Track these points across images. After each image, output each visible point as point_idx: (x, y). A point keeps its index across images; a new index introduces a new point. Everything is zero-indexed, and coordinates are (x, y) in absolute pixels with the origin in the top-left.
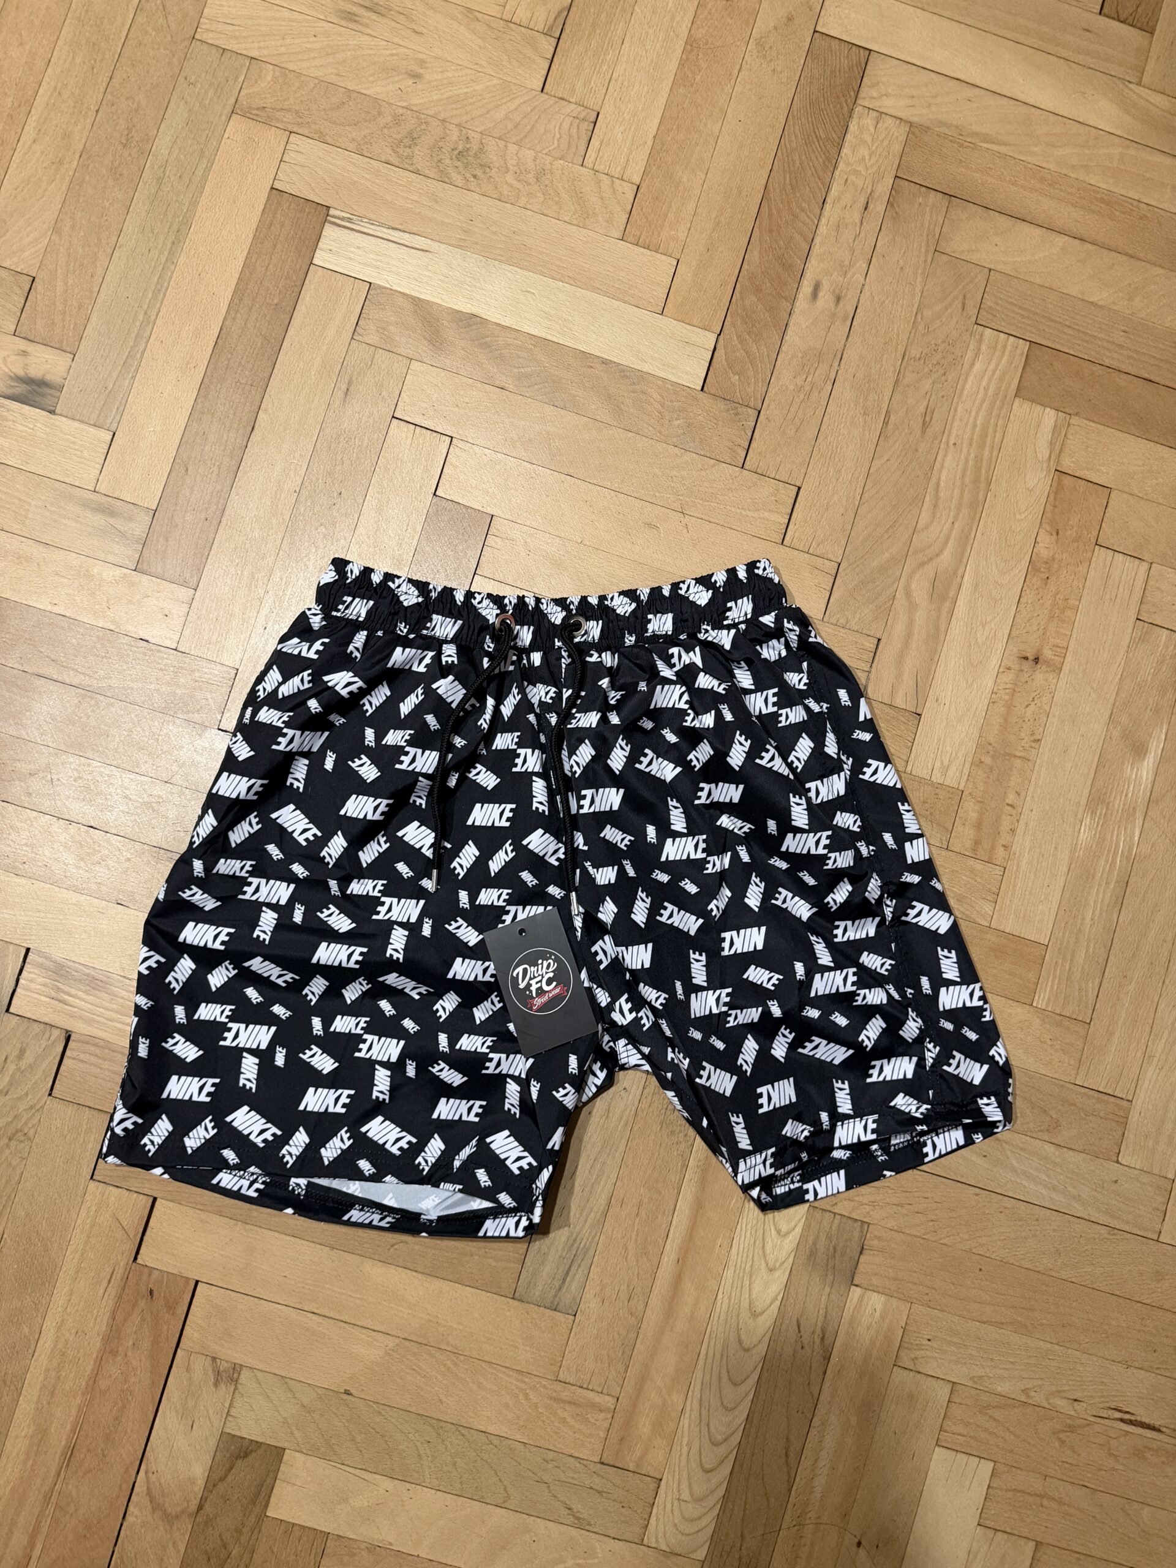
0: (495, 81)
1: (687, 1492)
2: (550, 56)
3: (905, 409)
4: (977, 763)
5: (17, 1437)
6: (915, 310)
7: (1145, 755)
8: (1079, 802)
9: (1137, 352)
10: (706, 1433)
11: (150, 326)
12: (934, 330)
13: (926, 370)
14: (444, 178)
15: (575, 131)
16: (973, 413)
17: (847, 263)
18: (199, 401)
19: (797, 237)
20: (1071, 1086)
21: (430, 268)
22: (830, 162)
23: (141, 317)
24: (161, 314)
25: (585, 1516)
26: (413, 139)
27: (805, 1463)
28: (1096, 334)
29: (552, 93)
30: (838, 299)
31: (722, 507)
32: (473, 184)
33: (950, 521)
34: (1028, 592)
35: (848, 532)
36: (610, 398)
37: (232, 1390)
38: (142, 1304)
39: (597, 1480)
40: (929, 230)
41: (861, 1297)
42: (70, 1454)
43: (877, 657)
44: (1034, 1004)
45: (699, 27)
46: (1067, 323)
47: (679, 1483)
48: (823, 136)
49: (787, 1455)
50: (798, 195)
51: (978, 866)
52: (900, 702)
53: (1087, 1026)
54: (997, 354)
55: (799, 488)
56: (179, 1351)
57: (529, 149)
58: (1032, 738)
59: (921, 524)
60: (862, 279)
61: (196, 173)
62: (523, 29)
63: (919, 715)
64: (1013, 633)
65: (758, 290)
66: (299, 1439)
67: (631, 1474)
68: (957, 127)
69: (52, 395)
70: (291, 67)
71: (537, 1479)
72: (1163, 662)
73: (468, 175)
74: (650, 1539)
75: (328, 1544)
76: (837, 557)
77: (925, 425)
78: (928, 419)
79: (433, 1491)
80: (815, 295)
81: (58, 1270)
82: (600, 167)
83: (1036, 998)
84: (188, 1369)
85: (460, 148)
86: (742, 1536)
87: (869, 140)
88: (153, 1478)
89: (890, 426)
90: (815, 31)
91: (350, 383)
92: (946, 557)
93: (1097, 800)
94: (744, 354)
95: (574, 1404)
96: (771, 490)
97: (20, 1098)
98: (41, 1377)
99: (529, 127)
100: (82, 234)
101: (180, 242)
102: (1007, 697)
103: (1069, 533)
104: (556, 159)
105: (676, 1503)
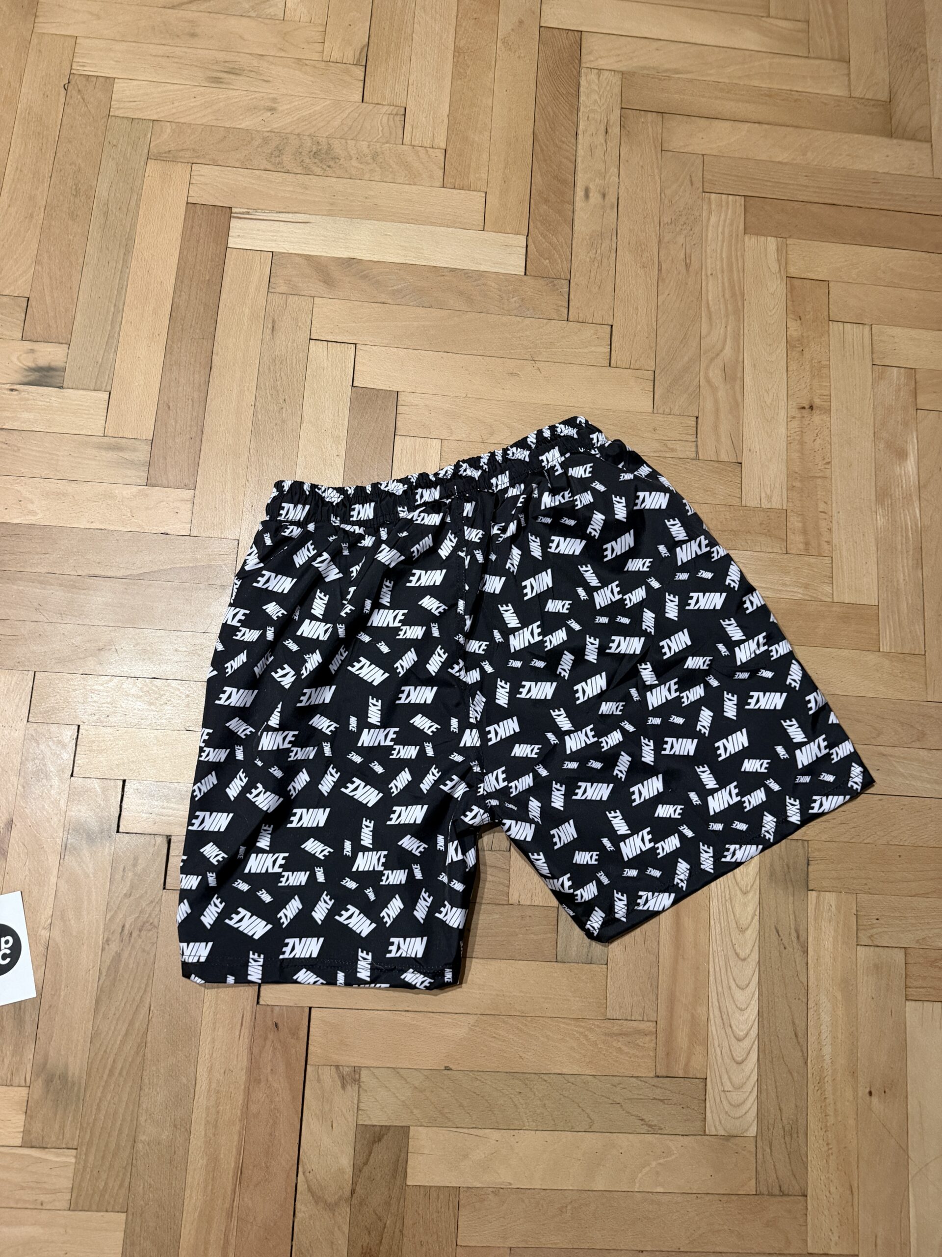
0: (328, 102)
1: (728, 1083)
2: (362, 78)
3: (670, 258)
4: (791, 488)
5: (195, 1170)
6: (659, 192)
7: (906, 456)
8: (870, 500)
9: (818, 187)
10: (731, 1033)
11: (121, 313)
12: (676, 202)
13: (678, 229)
14: (308, 172)
15: (392, 123)
16: (719, 251)
17: (603, 170)
18: (167, 357)
19: (564, 161)
20: (925, 703)
21: (312, 233)
22: (574, 108)
23: (112, 309)
24: (126, 304)
25: (655, 1122)
26: (279, 151)
27: (812, 1039)
28: (787, 182)
29: (370, 101)
30: (604, 196)
31: (560, 350)
32: (329, 172)
33: (724, 326)
34: (792, 363)
35: (654, 348)
36: (461, 293)
37: (357, 1089)
38: (271, 1036)
39: (658, 1091)
40: (653, 137)
41: (818, 897)
42: (240, 1171)
43: (699, 430)
44: (881, 650)
45: (460, 40)
46: (766, 179)
47: (720, 1078)
48: (564, 92)
49: (796, 1036)
50: (557, 133)
51: (812, 560)
52: (724, 457)
53: (923, 657)
54: (724, 209)
55: (612, 326)
56: (308, 1067)
57: (363, 141)
58: (825, 462)
59: (704, 333)
60: (617, 179)
61: (131, 203)
62: (339, 65)
63: (741, 463)
64: (789, 392)
65: (546, 201)
66: (419, 1116)
67: (682, 1080)
68: (654, 68)
69: (59, 376)
70: (182, 120)
71: (611, 1102)
72: (899, 390)
73: (325, 167)
74: (710, 1129)
75: (461, 1197)
76: (652, 367)
77: (687, 266)
78: (688, 261)
79: (533, 1132)
80: (587, 196)
81: (199, 1025)
82: (416, 143)
83: (881, 645)
84: (319, 1080)
85: (314, 150)
86: (780, 1110)
87: (596, 88)
88: (310, 1176)
89: (663, 271)
90: (541, 27)
91: (274, 322)
92: (728, 352)
93: (883, 495)
94: (548, 245)
95: (625, 1034)
96: (592, 331)
97: (141, 897)
98: (204, 1115)
99: (359, 127)
100: (57, 261)
101: (129, 252)
102: (798, 438)
103: (808, 317)
104: (384, 144)
105: (722, 1094)
